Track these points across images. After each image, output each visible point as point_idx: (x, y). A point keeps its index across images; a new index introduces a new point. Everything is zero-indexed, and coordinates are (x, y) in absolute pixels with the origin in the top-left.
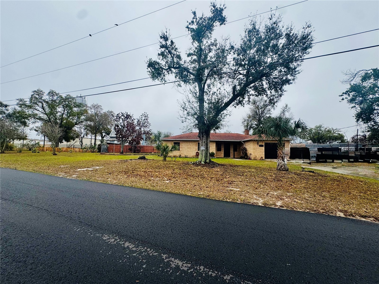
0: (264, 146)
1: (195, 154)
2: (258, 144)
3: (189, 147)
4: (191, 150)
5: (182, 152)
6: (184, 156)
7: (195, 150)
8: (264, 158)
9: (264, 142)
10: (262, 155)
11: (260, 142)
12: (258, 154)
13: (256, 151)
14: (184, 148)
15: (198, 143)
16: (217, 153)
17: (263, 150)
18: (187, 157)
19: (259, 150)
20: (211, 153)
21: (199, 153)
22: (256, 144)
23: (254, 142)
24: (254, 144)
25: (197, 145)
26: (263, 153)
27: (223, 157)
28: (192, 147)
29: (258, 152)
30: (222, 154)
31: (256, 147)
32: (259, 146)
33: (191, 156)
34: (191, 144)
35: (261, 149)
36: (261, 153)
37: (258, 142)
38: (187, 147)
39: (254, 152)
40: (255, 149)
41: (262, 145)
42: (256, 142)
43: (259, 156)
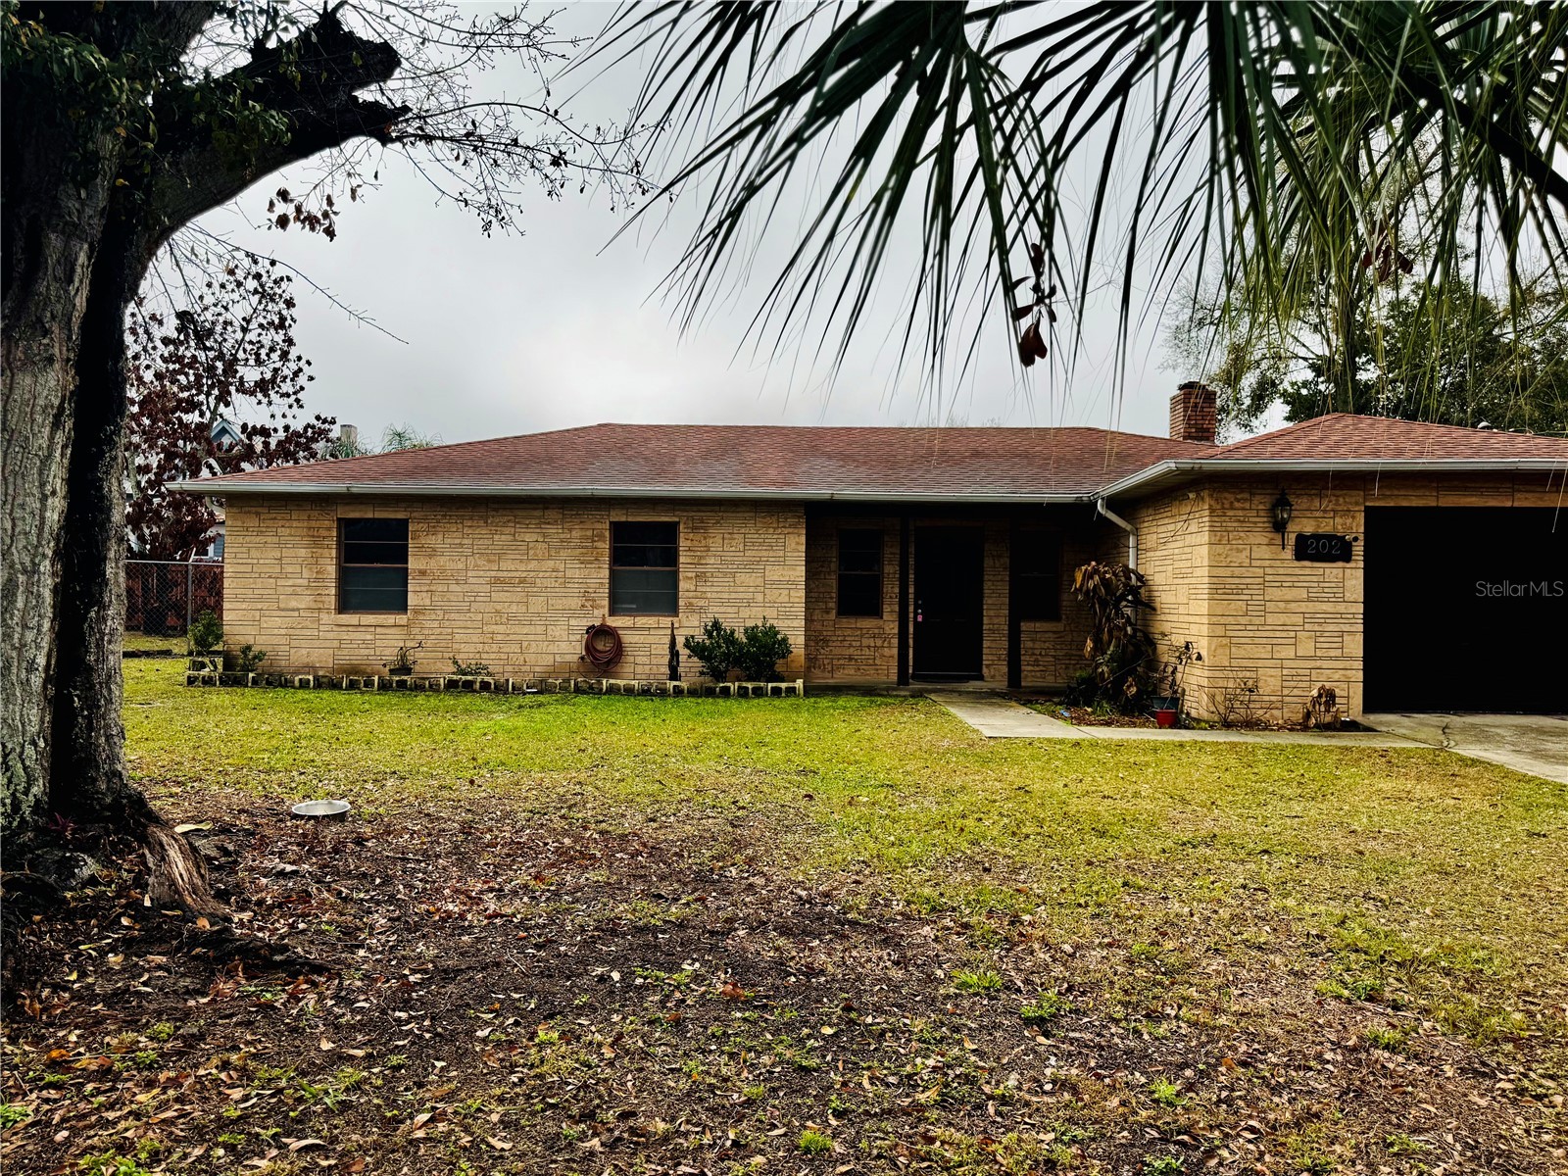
0: (1358, 549)
1: (568, 647)
2: (1279, 527)
3: (511, 566)
4: (537, 604)
5: (430, 623)
6: (445, 671)
7: (576, 603)
8: (1352, 700)
9: (1357, 504)
10: (1336, 659)
11: (1304, 506)
12: (1283, 655)
13: (1254, 613)
14: (453, 588)
15: (619, 531)
16: (835, 638)
17: (1341, 608)
18: (468, 686)
19: (1299, 598)
20: (740, 636)
21: (628, 638)
22: (1255, 523)
23: (1231, 497)
24: (1236, 524)
25: (605, 546)
26: (1340, 639)
27: (894, 678)
28: (548, 574)
29: (1280, 628)
30: (886, 644)
31: (1254, 563)
32: (1289, 553)
33: (537, 669)
34: (528, 538)
35: (1321, 585)
36: (1318, 645)
37: (1282, 503)
38: (493, 574)
39: (1228, 627)
40: (1245, 592)
41: (1330, 537)
42: (1258, 497)
43: (1294, 672)
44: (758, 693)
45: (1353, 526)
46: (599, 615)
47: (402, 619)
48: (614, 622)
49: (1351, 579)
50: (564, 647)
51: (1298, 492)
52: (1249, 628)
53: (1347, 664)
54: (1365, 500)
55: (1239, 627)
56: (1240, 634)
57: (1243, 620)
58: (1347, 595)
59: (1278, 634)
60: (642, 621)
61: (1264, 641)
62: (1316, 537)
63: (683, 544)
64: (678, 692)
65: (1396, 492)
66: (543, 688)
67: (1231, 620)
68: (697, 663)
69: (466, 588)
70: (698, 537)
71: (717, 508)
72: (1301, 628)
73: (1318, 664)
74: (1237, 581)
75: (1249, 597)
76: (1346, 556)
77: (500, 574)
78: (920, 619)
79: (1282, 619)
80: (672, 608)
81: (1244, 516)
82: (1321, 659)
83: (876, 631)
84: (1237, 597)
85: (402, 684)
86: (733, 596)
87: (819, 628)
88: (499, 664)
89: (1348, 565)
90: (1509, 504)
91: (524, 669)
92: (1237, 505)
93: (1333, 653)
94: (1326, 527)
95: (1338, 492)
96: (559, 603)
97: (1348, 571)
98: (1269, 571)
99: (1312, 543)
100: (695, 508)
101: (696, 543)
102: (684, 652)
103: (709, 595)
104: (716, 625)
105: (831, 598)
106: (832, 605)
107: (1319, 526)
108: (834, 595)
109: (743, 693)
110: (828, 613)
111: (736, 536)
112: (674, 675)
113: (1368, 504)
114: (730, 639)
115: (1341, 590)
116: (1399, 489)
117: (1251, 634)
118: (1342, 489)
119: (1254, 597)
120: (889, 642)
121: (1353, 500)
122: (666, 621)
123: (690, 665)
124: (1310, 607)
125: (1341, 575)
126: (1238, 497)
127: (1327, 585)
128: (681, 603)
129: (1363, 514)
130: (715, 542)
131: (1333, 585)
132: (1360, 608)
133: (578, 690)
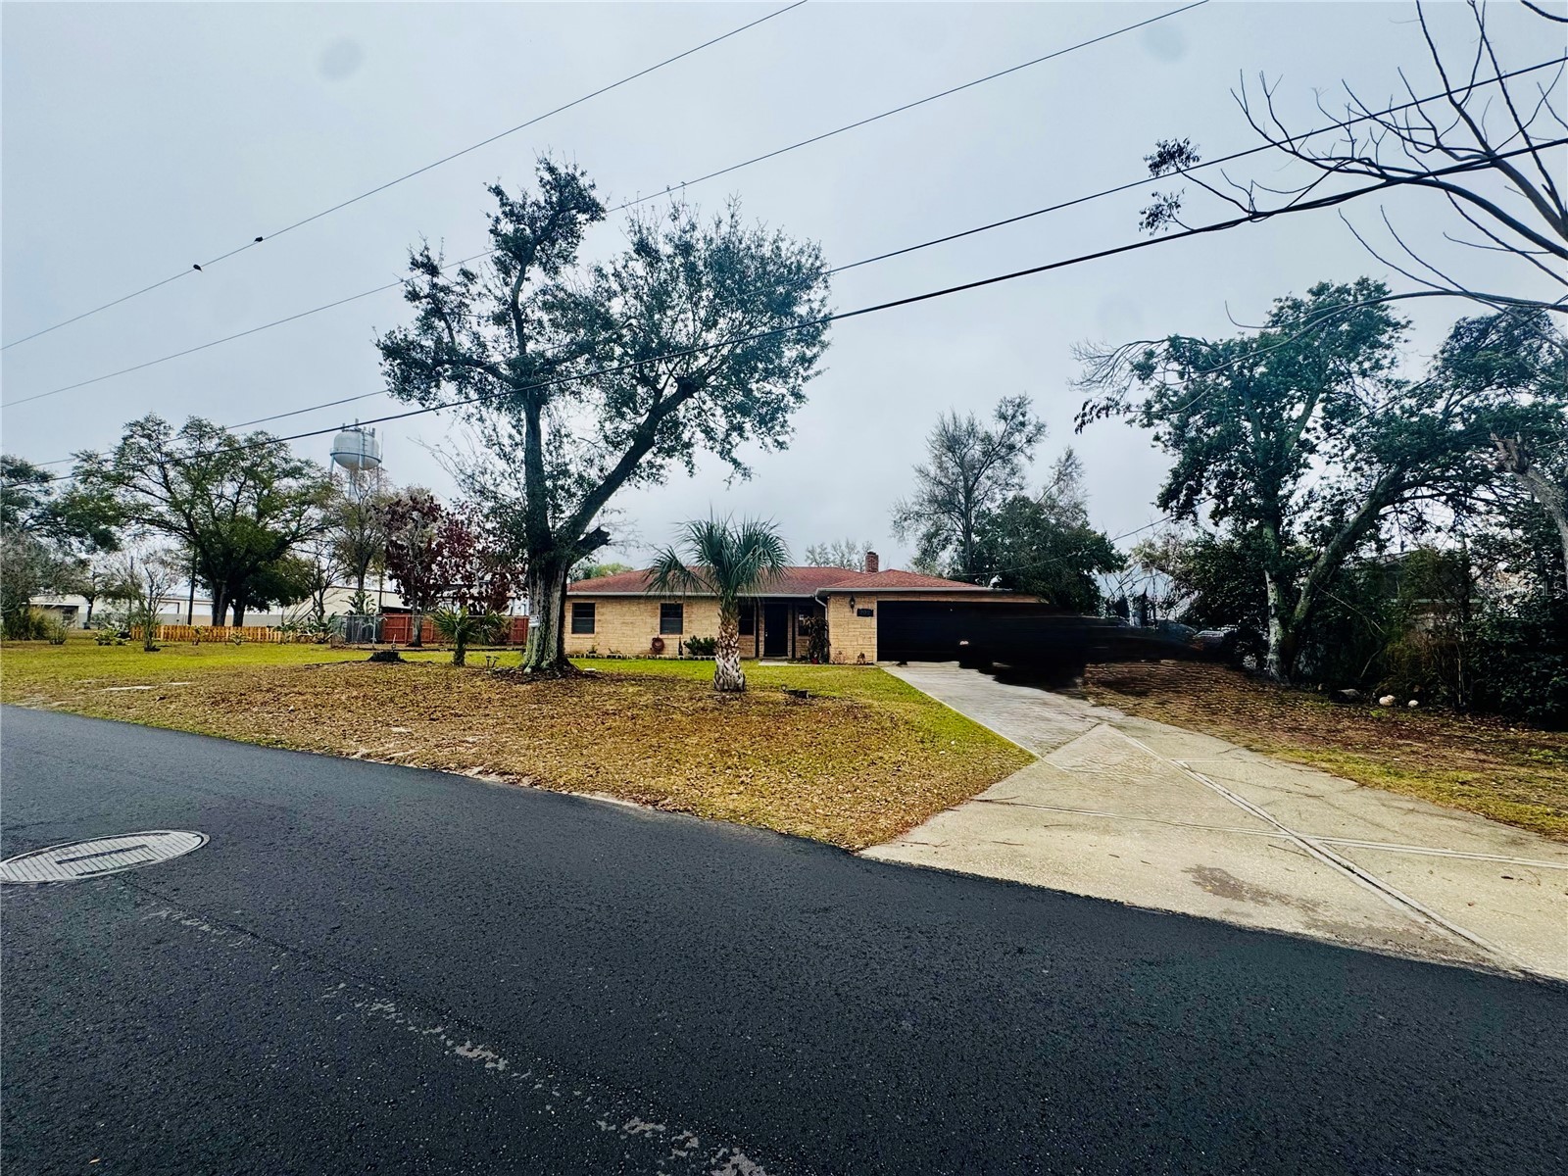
0: (875, 613)
1: (648, 646)
2: (852, 607)
4: (636, 631)
6: (608, 653)
7: (649, 630)
8: (872, 653)
9: (875, 600)
10: (869, 645)
11: (859, 601)
13: (845, 632)
14: (609, 625)
15: (663, 606)
17: (871, 630)
18: (614, 657)
19: (858, 627)
20: (702, 641)
21: (665, 642)
22: (845, 605)
23: (845, 598)
24: (840, 606)
25: (659, 611)
26: (870, 639)
27: (754, 655)
28: (640, 621)
29: (853, 636)
31: (845, 617)
32: (855, 614)
33: (636, 652)
34: (634, 609)
36: (864, 641)
37: (852, 600)
38: (622, 621)
39: (835, 636)
40: (843, 626)
41: (867, 610)
43: (856, 649)
44: (708, 659)
45: (874, 607)
46: (657, 634)
47: (592, 636)
48: (661, 637)
49: (873, 622)
50: (645, 645)
51: (858, 597)
52: (844, 636)
53: (872, 647)
55: (838, 636)
56: (838, 638)
57: (842, 634)
58: (872, 626)
59: (852, 638)
60: (671, 636)
61: (848, 640)
62: (863, 610)
63: (684, 611)
64: (681, 659)
65: (886, 597)
66: (638, 657)
67: (837, 633)
68: (688, 650)
69: (614, 625)
70: (690, 609)
71: (696, 599)
72: (859, 636)
74: (840, 623)
76: (872, 615)
77: (625, 621)
79: (854, 633)
80: (681, 633)
81: (842, 604)
82: (865, 645)
83: (752, 640)
84: (840, 627)
85: (593, 657)
86: (700, 628)
88: (624, 652)
89: (872, 618)
91: (632, 652)
92: (840, 600)
93: (868, 643)
94: (866, 607)
95: (869, 597)
96: (643, 631)
97: (872, 620)
98: (847, 620)
100: (688, 599)
101: (689, 611)
102: (684, 646)
103: (692, 628)
104: (694, 637)
107: (864, 607)
109: (702, 659)
111: (702, 608)
112: (681, 653)
113: (878, 600)
114: (699, 642)
115: (870, 625)
116: (886, 595)
117: (844, 638)
119: (845, 627)
121: (873, 599)
122: (678, 636)
123: (686, 650)
124: (862, 630)
125: (870, 621)
126: (841, 598)
127: (866, 623)
128: (684, 630)
129: (876, 603)
130: (695, 610)
131: (868, 623)
132: (876, 630)
133: (649, 658)
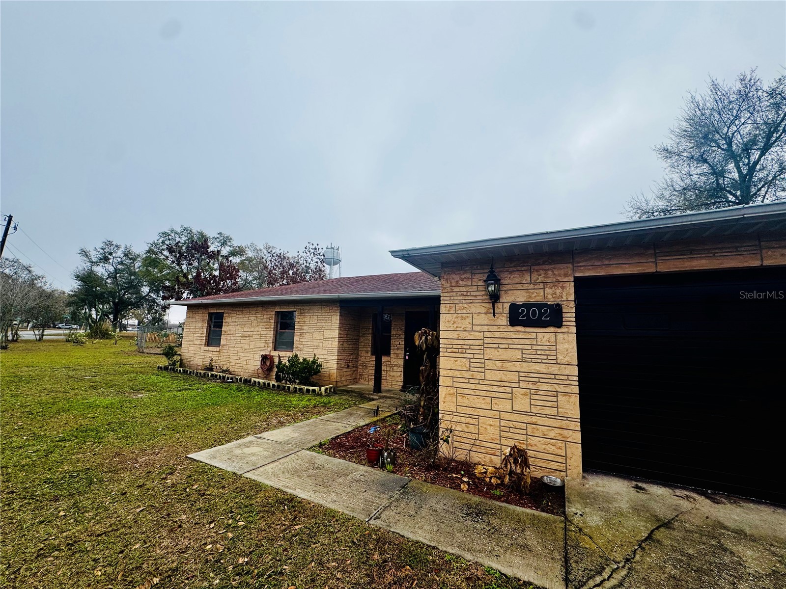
0: (570, 314)
3: (247, 330)
5: (225, 351)
9: (566, 275)
10: (551, 417)
11: (517, 280)
12: (500, 408)
13: (476, 370)
14: (232, 338)
15: (277, 315)
16: (370, 365)
17: (554, 369)
19: (514, 358)
21: (276, 360)
22: (476, 296)
23: (457, 277)
24: (461, 298)
25: (274, 321)
26: (555, 399)
28: (256, 333)
29: (498, 383)
30: (391, 370)
31: (475, 328)
32: (504, 320)
33: (250, 371)
34: (252, 318)
35: (535, 347)
36: (533, 402)
37: (493, 278)
38: (242, 333)
39: (455, 379)
40: (468, 351)
41: (540, 306)
42: (478, 276)
43: (511, 424)
44: (300, 391)
45: (563, 295)
46: (269, 350)
48: (274, 354)
49: (564, 342)
51: (511, 269)
52: (472, 381)
53: (564, 424)
54: (574, 271)
55: (464, 380)
56: (464, 385)
57: (467, 375)
58: (560, 357)
59: (495, 389)
60: (281, 353)
61: (484, 393)
62: (528, 306)
63: (297, 320)
64: (274, 387)
65: (606, 262)
67: (457, 374)
69: (235, 338)
70: (302, 317)
71: (308, 304)
72: (517, 385)
73: (534, 419)
74: (461, 342)
75: (471, 356)
76: (557, 322)
77: (244, 333)
78: (407, 358)
79: (499, 375)
80: (292, 350)
81: (467, 291)
82: (536, 414)
83: (387, 363)
84: (462, 355)
85: (201, 374)
86: (312, 343)
87: (364, 360)
89: (560, 330)
90: (756, 263)
91: (247, 371)
92: (461, 283)
93: (548, 411)
94: (537, 296)
95: (546, 267)
96: (258, 345)
97: (560, 336)
98: (487, 334)
99: (523, 311)
100: (301, 305)
101: (301, 320)
103: (304, 343)
104: (294, 357)
105: (369, 346)
106: (370, 349)
107: (530, 297)
108: (370, 344)
109: (295, 391)
110: (367, 353)
111: (314, 316)
113: (577, 275)
115: (554, 353)
116: (610, 259)
117: (473, 386)
118: (550, 264)
119: (476, 356)
120: (393, 369)
121: (562, 272)
124: (525, 367)
125: (553, 339)
126: (463, 277)
127: (539, 348)
128: (294, 346)
129: (572, 284)
130: (307, 319)
131: (546, 348)
132: (575, 371)
